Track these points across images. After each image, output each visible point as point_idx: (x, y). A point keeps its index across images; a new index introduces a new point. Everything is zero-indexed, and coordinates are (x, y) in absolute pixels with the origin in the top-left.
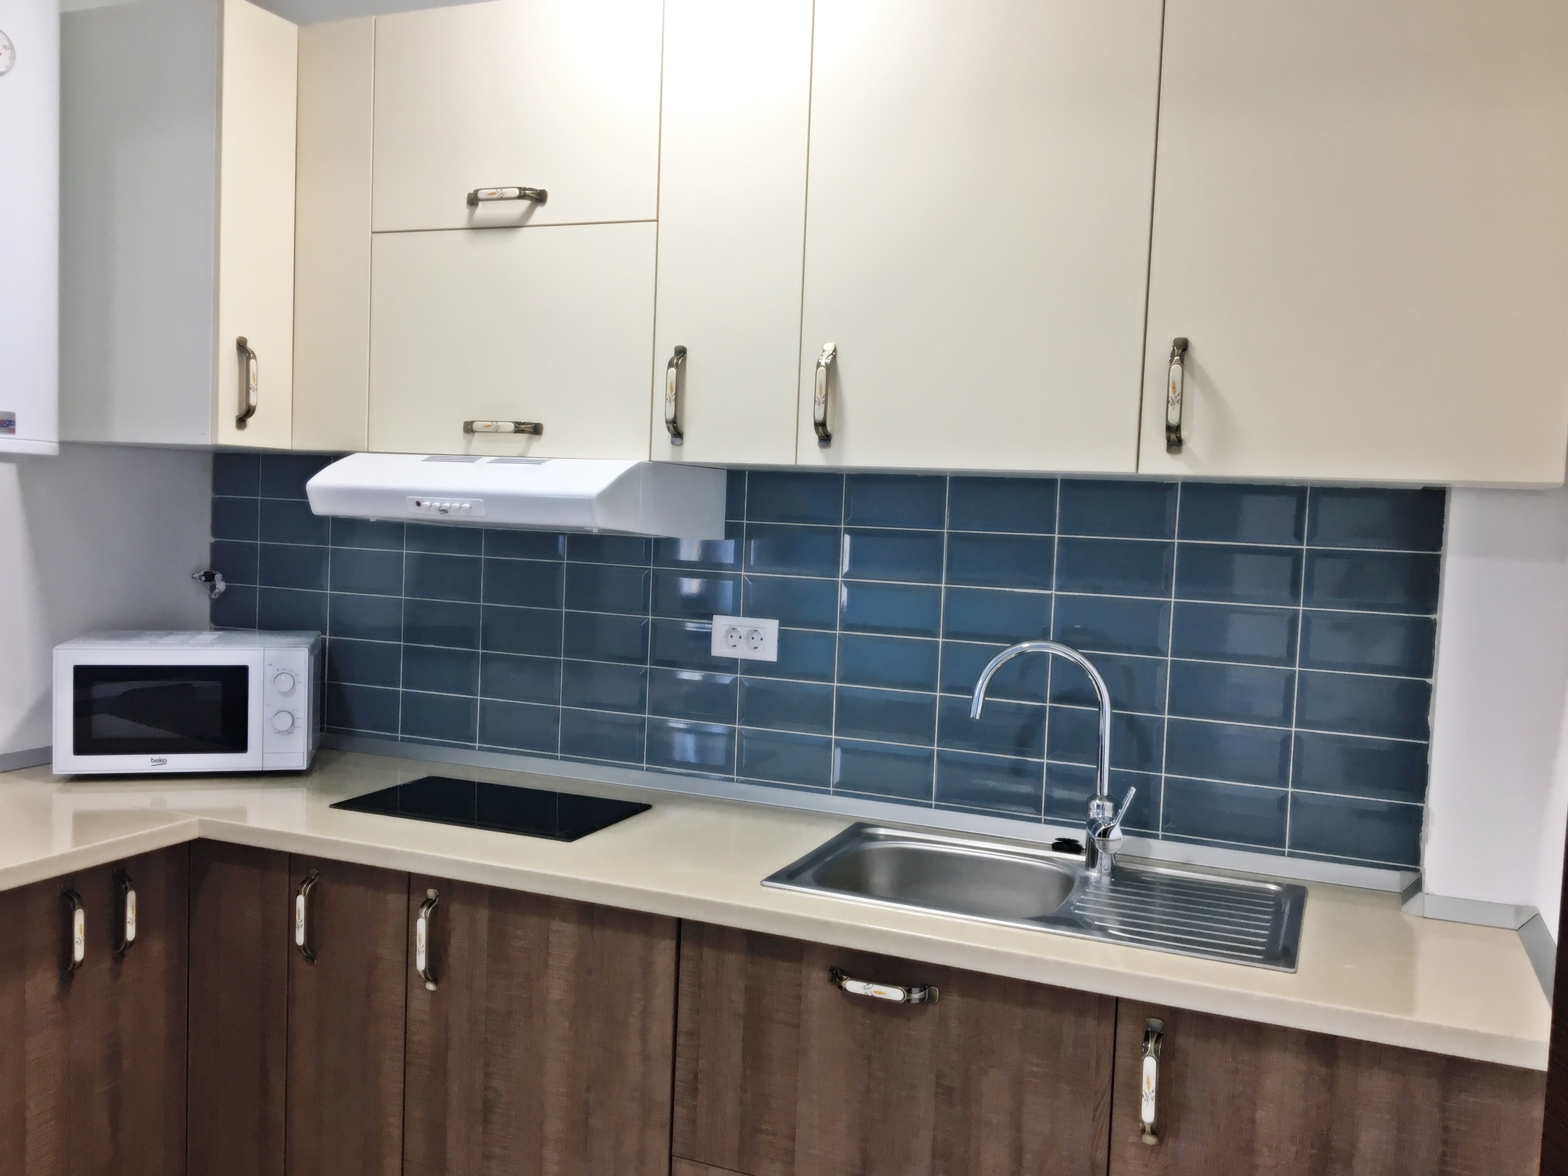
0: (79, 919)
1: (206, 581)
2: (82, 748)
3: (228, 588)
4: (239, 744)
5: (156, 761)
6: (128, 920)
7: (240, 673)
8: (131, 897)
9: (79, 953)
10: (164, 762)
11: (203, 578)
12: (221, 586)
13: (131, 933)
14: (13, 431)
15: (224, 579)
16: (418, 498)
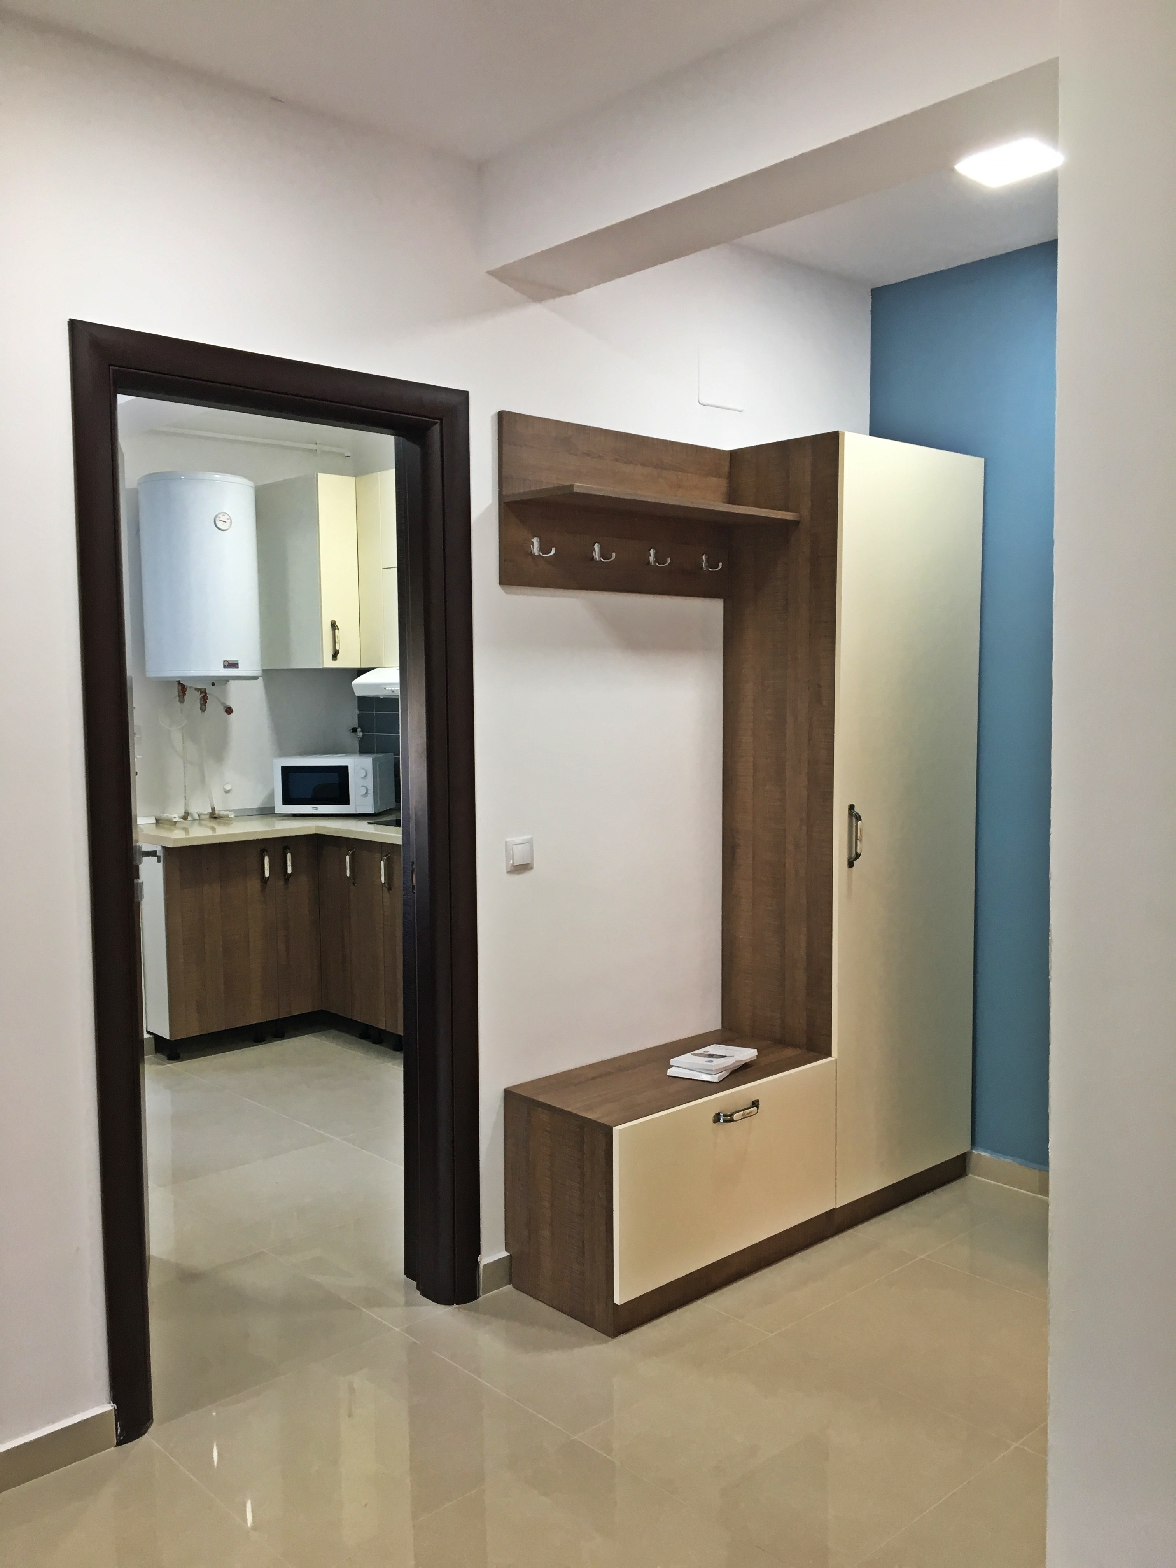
0: (267, 860)
1: (353, 732)
2: (287, 801)
3: (363, 735)
4: (346, 802)
5: (314, 808)
6: (288, 865)
7: (345, 769)
8: (289, 855)
9: (267, 874)
10: (317, 808)
11: (352, 731)
12: (360, 734)
13: (289, 871)
14: (238, 668)
15: (362, 731)
16: (385, 686)
